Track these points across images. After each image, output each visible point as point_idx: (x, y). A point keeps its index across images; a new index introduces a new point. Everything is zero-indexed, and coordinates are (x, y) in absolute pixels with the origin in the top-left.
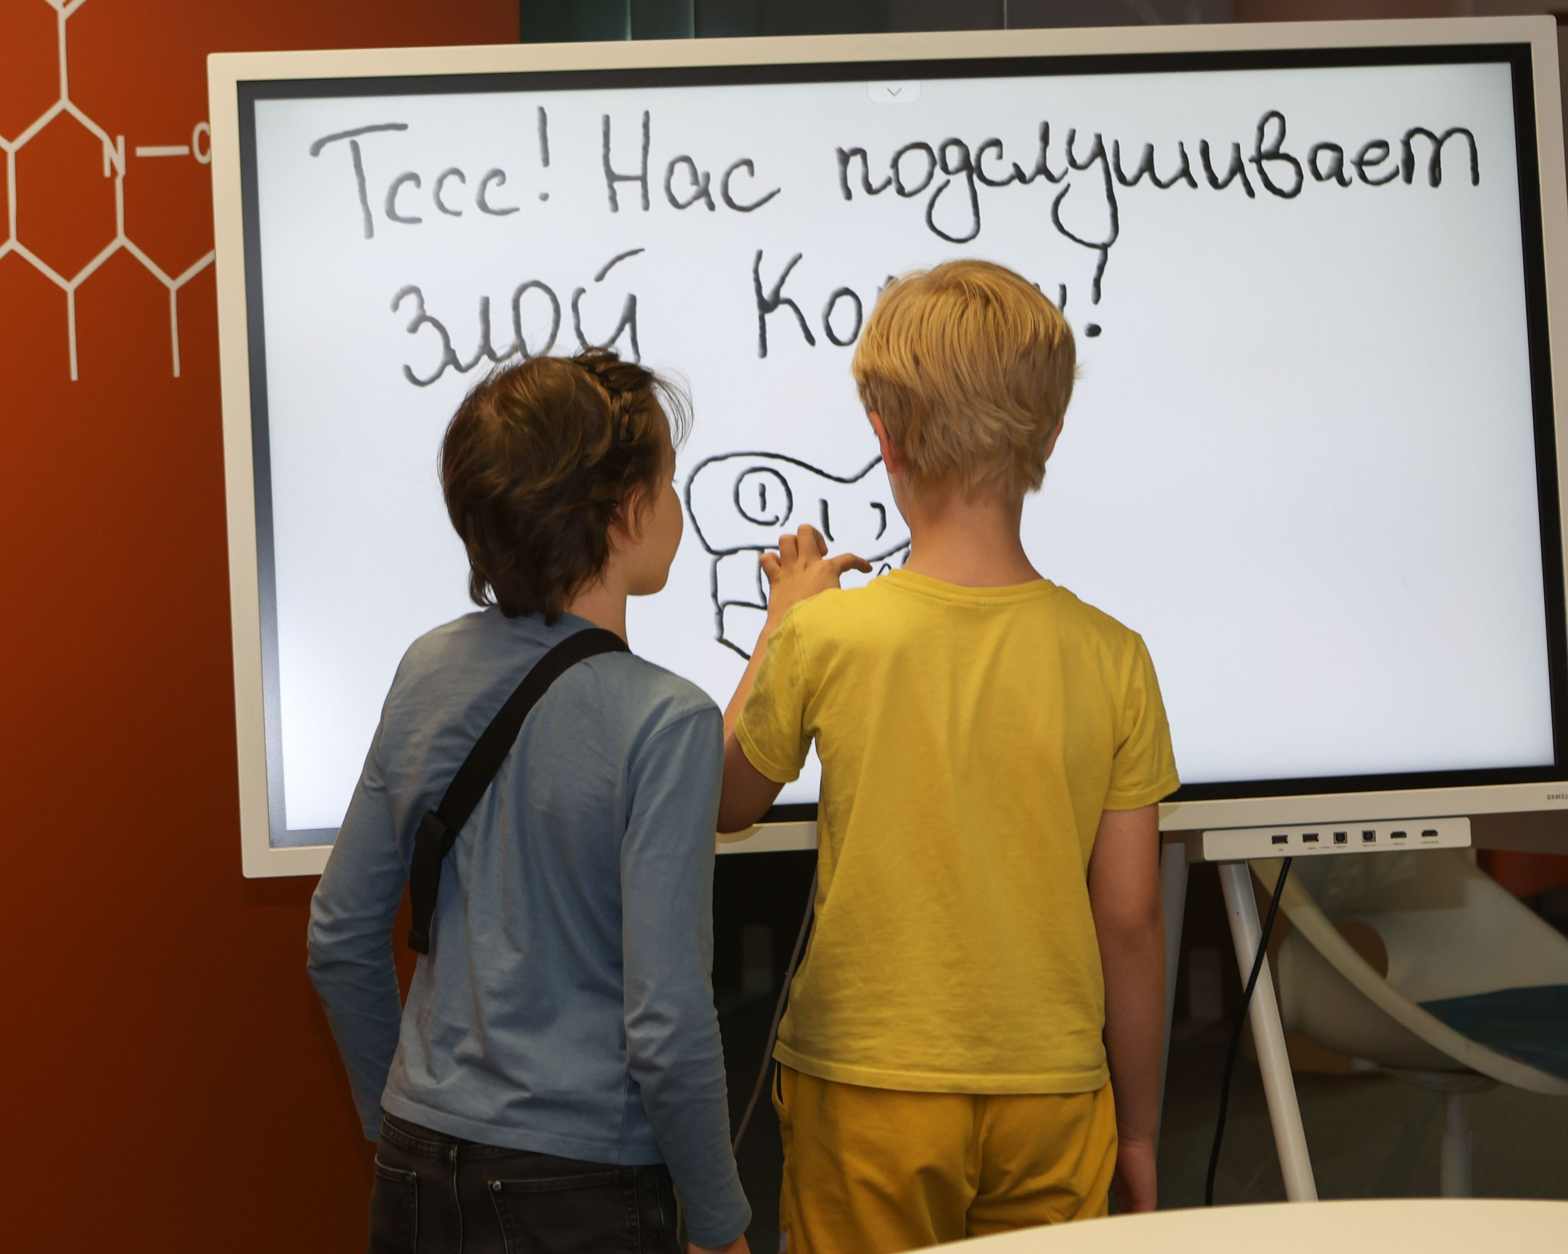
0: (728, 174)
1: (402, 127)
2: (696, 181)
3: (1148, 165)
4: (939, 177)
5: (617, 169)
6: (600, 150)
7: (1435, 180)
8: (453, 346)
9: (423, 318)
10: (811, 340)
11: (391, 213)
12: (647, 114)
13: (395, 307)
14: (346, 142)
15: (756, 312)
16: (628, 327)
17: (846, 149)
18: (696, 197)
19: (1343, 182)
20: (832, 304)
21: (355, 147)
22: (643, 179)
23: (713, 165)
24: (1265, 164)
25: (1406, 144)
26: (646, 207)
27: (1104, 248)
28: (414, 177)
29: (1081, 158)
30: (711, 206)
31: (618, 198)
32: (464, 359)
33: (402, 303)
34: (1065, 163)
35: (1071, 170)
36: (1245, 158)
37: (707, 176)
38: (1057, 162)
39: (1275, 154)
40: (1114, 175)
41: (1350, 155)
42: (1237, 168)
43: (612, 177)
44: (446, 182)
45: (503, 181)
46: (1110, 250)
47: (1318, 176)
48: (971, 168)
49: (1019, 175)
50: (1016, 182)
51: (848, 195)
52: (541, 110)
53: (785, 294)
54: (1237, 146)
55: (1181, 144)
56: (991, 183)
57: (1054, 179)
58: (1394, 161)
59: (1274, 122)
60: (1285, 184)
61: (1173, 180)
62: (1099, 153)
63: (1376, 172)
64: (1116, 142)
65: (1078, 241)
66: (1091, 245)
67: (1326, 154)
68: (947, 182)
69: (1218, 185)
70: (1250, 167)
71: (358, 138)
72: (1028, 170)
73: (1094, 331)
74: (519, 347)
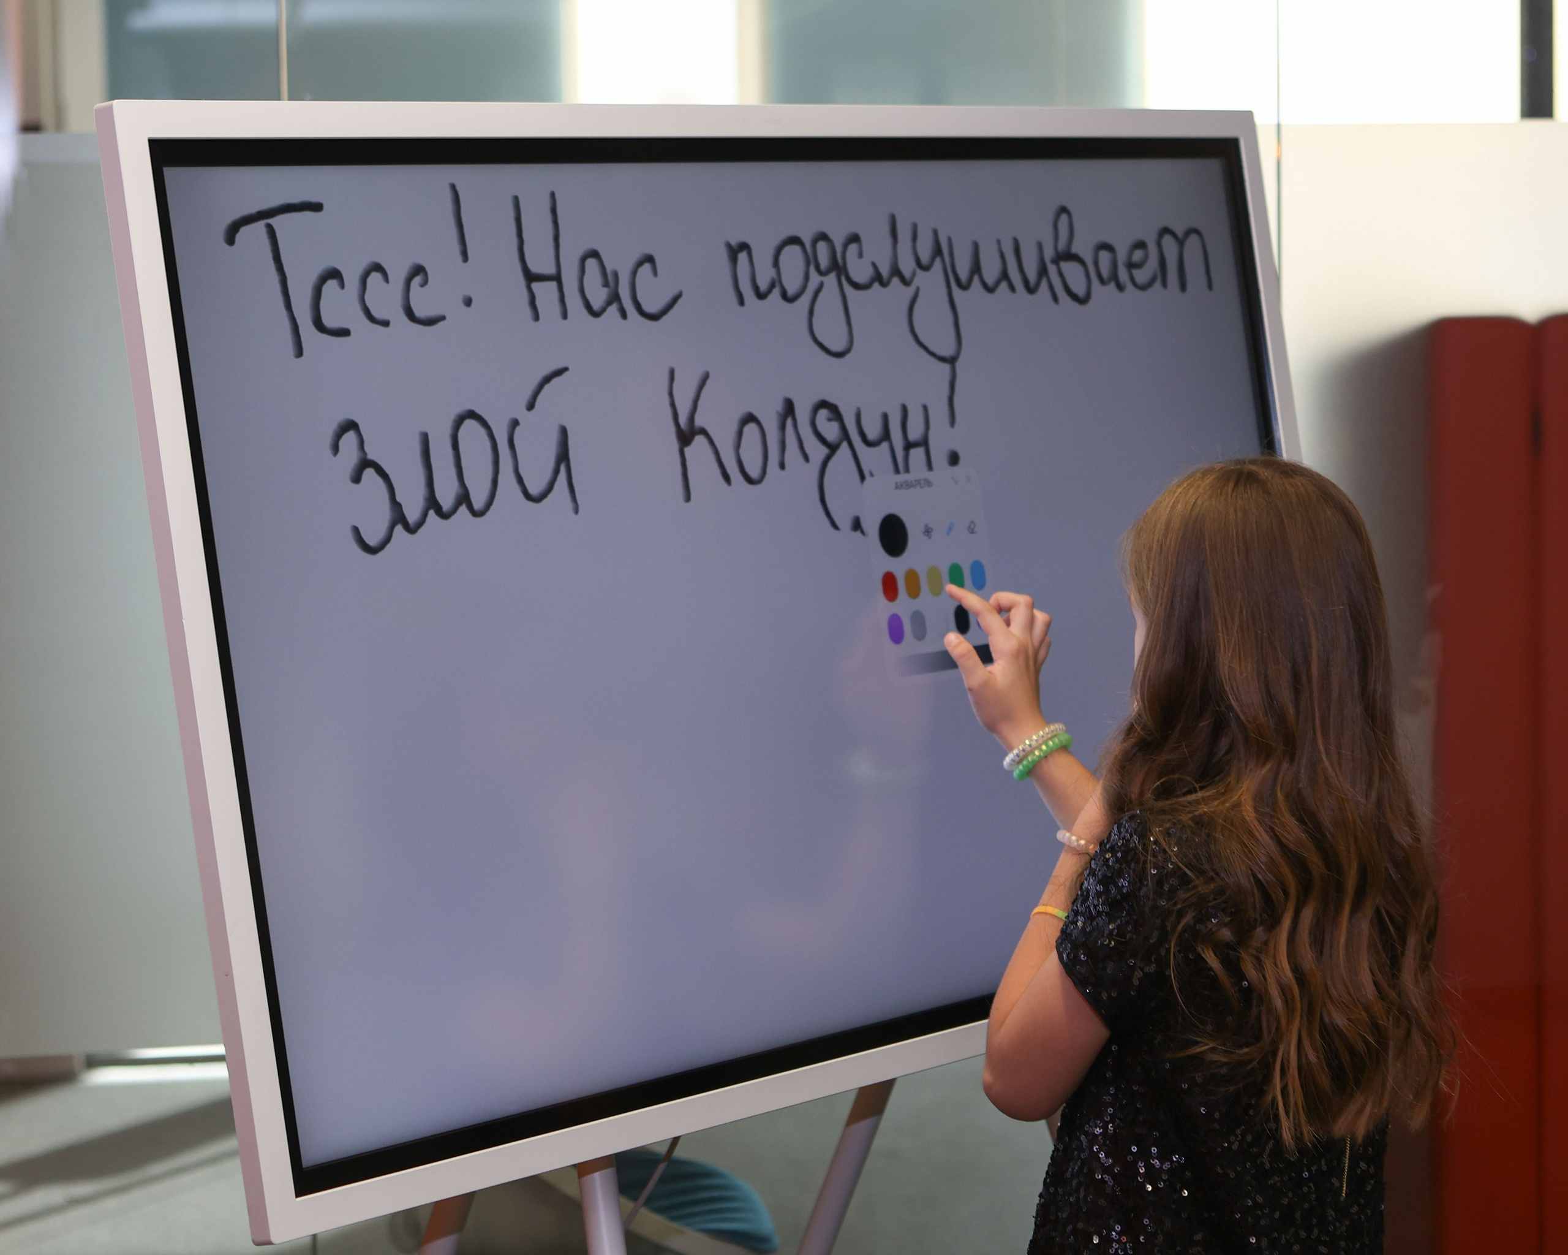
0: (634, 273)
1: (317, 207)
2: (606, 284)
3: (976, 268)
4: (815, 279)
5: (535, 268)
6: (515, 242)
7: (1183, 287)
8: (398, 499)
9: (365, 463)
10: (727, 478)
11: (318, 324)
12: (553, 195)
13: (336, 449)
14: (260, 225)
15: (675, 445)
16: (563, 468)
17: (733, 243)
18: (609, 303)
19: (1120, 287)
20: (740, 434)
21: (271, 232)
22: (557, 278)
23: (620, 262)
24: (1063, 264)
25: (1159, 245)
26: (565, 316)
27: (952, 361)
28: (334, 274)
29: (925, 258)
30: (624, 314)
31: (538, 303)
32: (412, 516)
33: (342, 443)
34: (913, 264)
35: (919, 271)
36: (1047, 259)
37: (616, 275)
38: (907, 266)
39: (1068, 256)
40: (955, 282)
41: (1122, 257)
42: (1043, 271)
43: (531, 277)
44: (369, 280)
45: (425, 283)
46: (957, 365)
47: (1103, 282)
48: (838, 267)
49: (878, 278)
50: (876, 285)
51: (741, 302)
52: (453, 187)
53: (699, 422)
54: (1040, 246)
55: (999, 242)
56: (856, 286)
57: (906, 282)
58: (1152, 264)
59: (1064, 218)
60: (1079, 289)
61: (997, 284)
62: (937, 251)
63: (1141, 276)
64: (950, 240)
65: (932, 354)
66: (942, 359)
67: (1105, 256)
68: (821, 285)
69: (1031, 290)
70: (1052, 269)
71: (273, 221)
72: (885, 271)
73: (954, 459)
74: (464, 498)
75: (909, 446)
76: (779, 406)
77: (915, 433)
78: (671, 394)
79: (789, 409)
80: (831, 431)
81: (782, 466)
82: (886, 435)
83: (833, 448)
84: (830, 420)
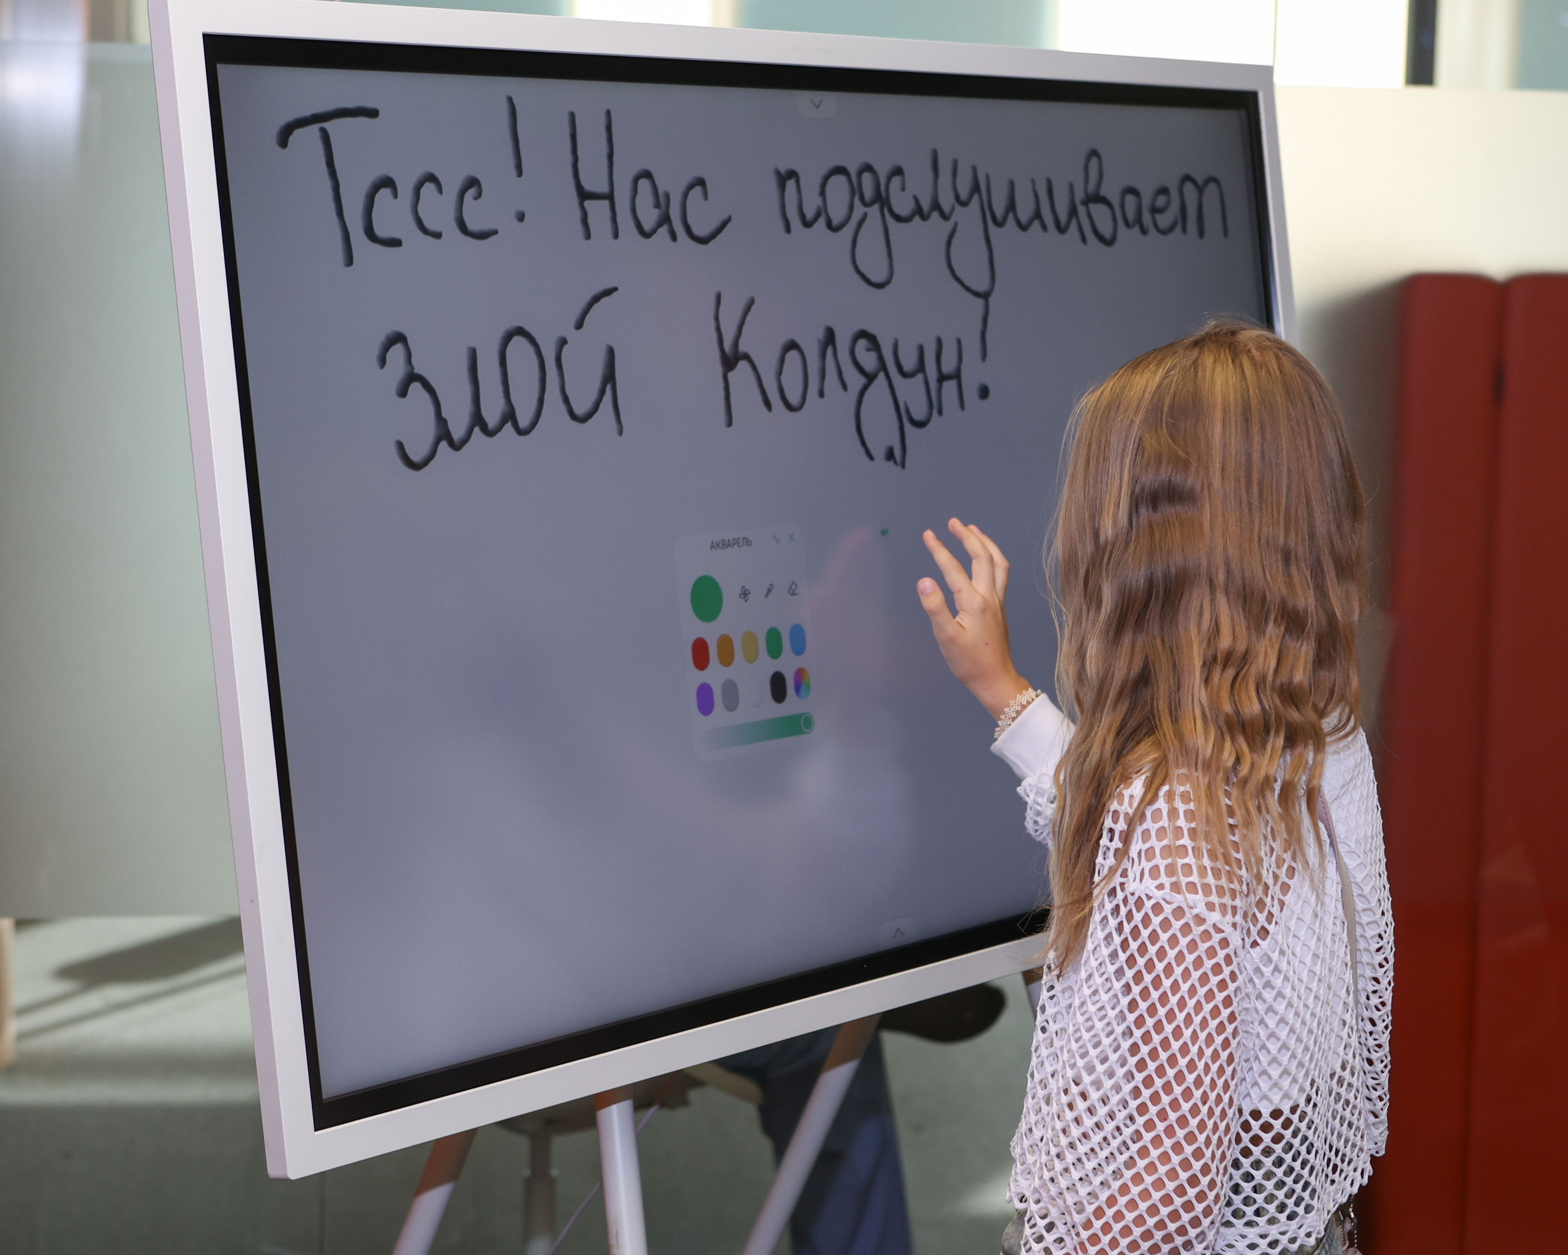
0: (685, 196)
1: (372, 113)
2: (657, 205)
3: (1011, 207)
4: (859, 210)
5: (588, 186)
6: (569, 159)
7: (1201, 233)
8: (444, 414)
9: (412, 377)
10: (768, 404)
11: (370, 233)
12: (608, 113)
13: (382, 361)
14: (316, 127)
15: (719, 369)
16: (608, 388)
17: (782, 170)
18: (660, 225)
19: (1144, 231)
20: (782, 361)
21: (325, 136)
22: (610, 197)
23: (672, 184)
24: (1092, 206)
25: (1181, 191)
26: (616, 236)
27: (985, 296)
28: (387, 182)
29: (964, 195)
30: (674, 237)
31: (590, 221)
32: (457, 433)
33: (389, 355)
34: (952, 199)
35: (958, 207)
36: (1078, 201)
37: (667, 196)
38: (946, 201)
39: (1096, 198)
40: (991, 219)
41: (1146, 201)
42: (1073, 212)
43: (584, 195)
44: (422, 190)
45: (478, 196)
46: (991, 300)
47: (1128, 224)
48: (881, 199)
49: (919, 211)
50: (917, 218)
51: (788, 230)
52: (510, 100)
53: (743, 347)
54: (1071, 187)
55: (1033, 181)
56: (898, 218)
57: (945, 217)
58: (1174, 209)
59: (1094, 160)
60: (1106, 231)
61: (1030, 223)
62: (976, 188)
63: (1164, 220)
64: (987, 176)
65: (967, 289)
66: (977, 294)
67: (1130, 199)
68: (865, 216)
69: (1062, 229)
70: (1082, 210)
71: (328, 125)
72: (926, 205)
73: (984, 392)
74: (510, 416)
75: (942, 378)
76: (820, 334)
77: (948, 366)
78: (717, 318)
79: (830, 337)
80: (869, 361)
81: (821, 394)
82: (921, 367)
83: (870, 378)
84: (868, 350)
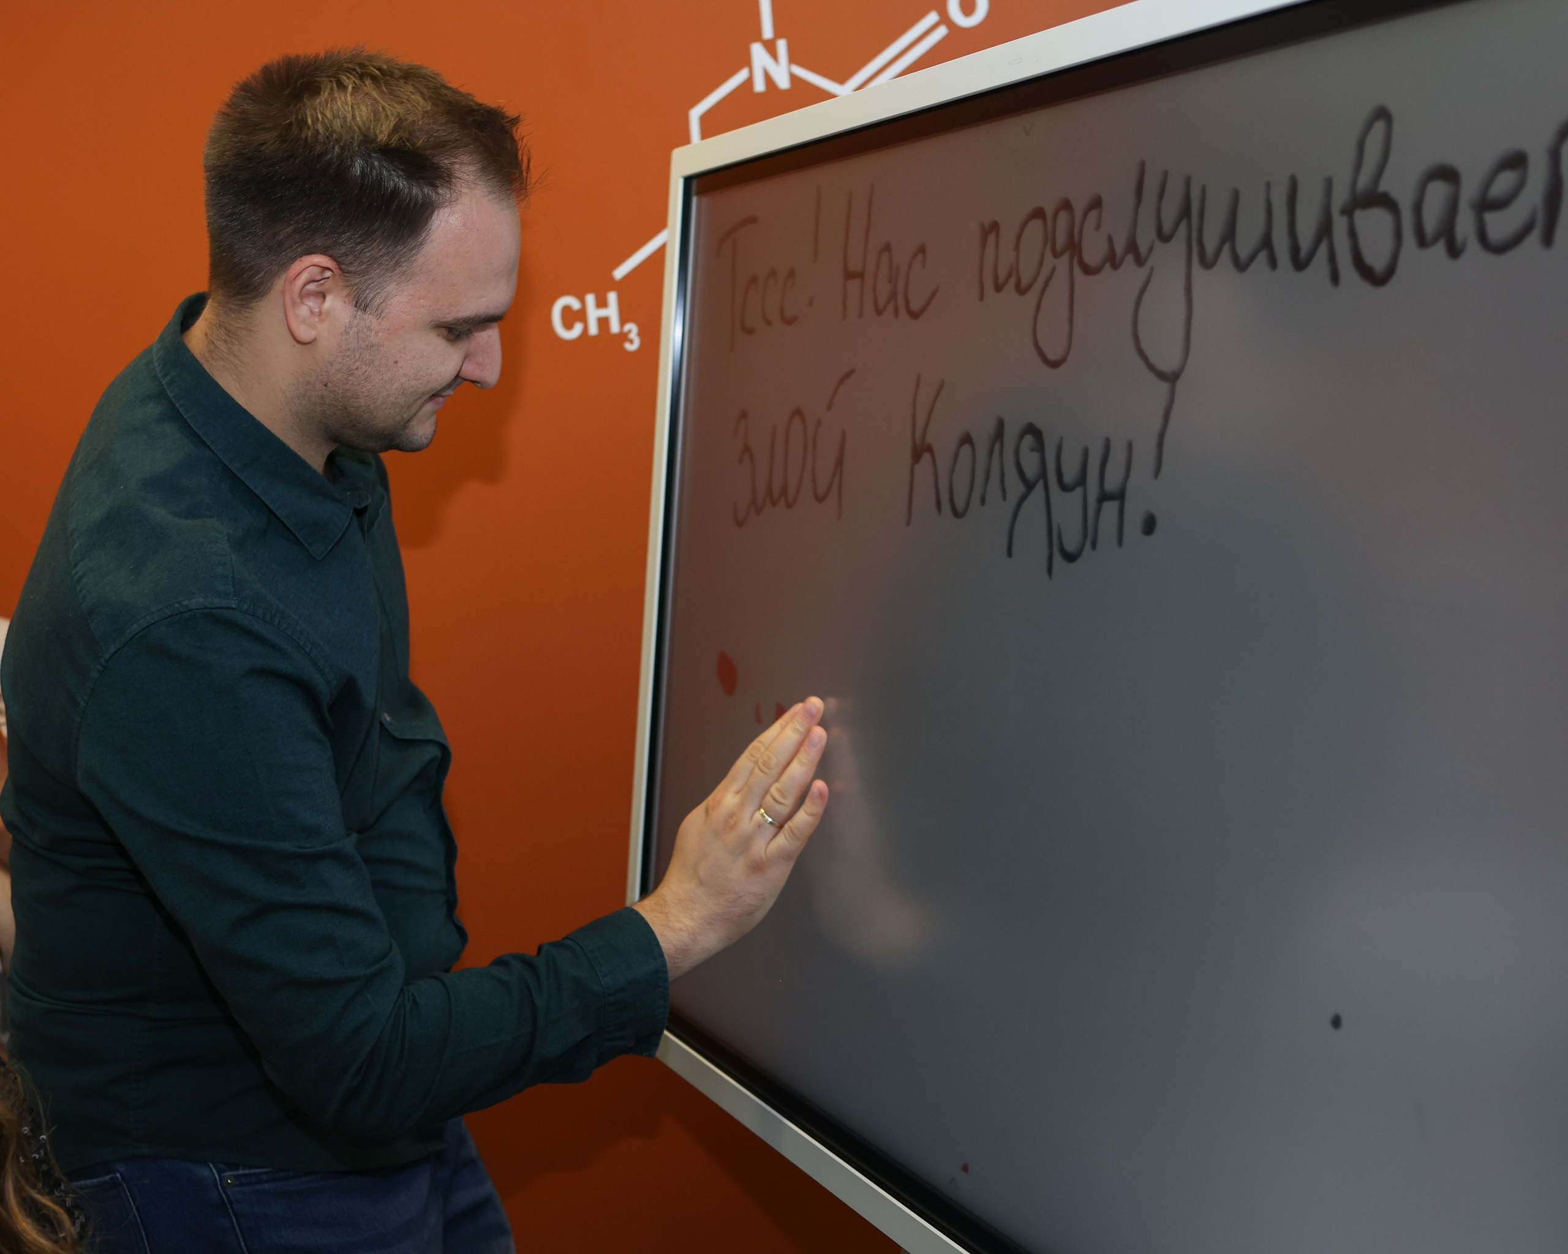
0: (910, 266)
1: (756, 220)
2: (890, 281)
3: (1229, 235)
4: (1048, 261)
5: (851, 265)
6: (843, 241)
9: (746, 448)
10: (939, 506)
11: (743, 323)
12: (872, 189)
13: (736, 432)
14: (731, 239)
15: (909, 462)
16: (838, 473)
17: (985, 223)
18: (889, 299)
19: (1454, 251)
20: (956, 456)
21: (734, 246)
22: (862, 276)
23: (903, 251)
24: (1357, 216)
25: (1555, 157)
26: (861, 313)
27: (1171, 378)
28: (755, 280)
29: (1167, 225)
30: (897, 313)
31: (847, 302)
32: (760, 500)
33: (739, 429)
34: (1153, 234)
35: (1157, 243)
36: (1335, 208)
37: (898, 271)
38: (1144, 235)
39: (1372, 197)
40: (1199, 257)
41: (1469, 190)
42: (1325, 230)
43: (847, 275)
44: (768, 285)
45: (794, 283)
46: (1180, 384)
47: (1422, 241)
48: (1074, 247)
49: (1112, 257)
50: (1108, 268)
51: (982, 296)
53: (927, 438)
54: (1329, 183)
55: (1268, 186)
56: (1088, 270)
57: (1140, 262)
58: (1532, 197)
59: (1379, 127)
60: (1377, 258)
61: (1252, 258)
62: (1185, 212)
63: (1500, 225)
64: (1204, 189)
65: (1151, 367)
66: (1162, 376)
67: (1437, 191)
68: (1054, 269)
69: (1300, 263)
70: (1340, 224)
72: (1120, 247)
73: (1150, 525)
74: (784, 490)
75: (1104, 497)
76: (992, 427)
77: (1112, 482)
78: (914, 404)
79: (999, 433)
80: (1031, 464)
81: (983, 501)
82: (1083, 479)
83: (1030, 486)
84: (1032, 450)
